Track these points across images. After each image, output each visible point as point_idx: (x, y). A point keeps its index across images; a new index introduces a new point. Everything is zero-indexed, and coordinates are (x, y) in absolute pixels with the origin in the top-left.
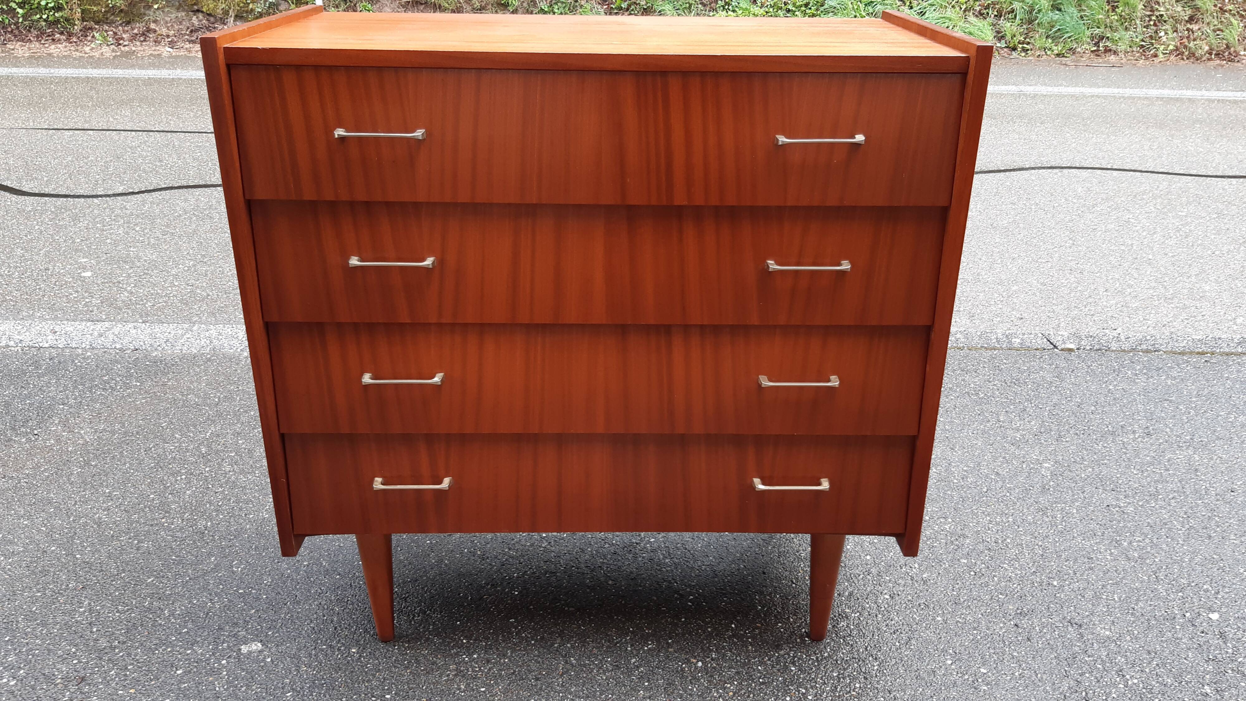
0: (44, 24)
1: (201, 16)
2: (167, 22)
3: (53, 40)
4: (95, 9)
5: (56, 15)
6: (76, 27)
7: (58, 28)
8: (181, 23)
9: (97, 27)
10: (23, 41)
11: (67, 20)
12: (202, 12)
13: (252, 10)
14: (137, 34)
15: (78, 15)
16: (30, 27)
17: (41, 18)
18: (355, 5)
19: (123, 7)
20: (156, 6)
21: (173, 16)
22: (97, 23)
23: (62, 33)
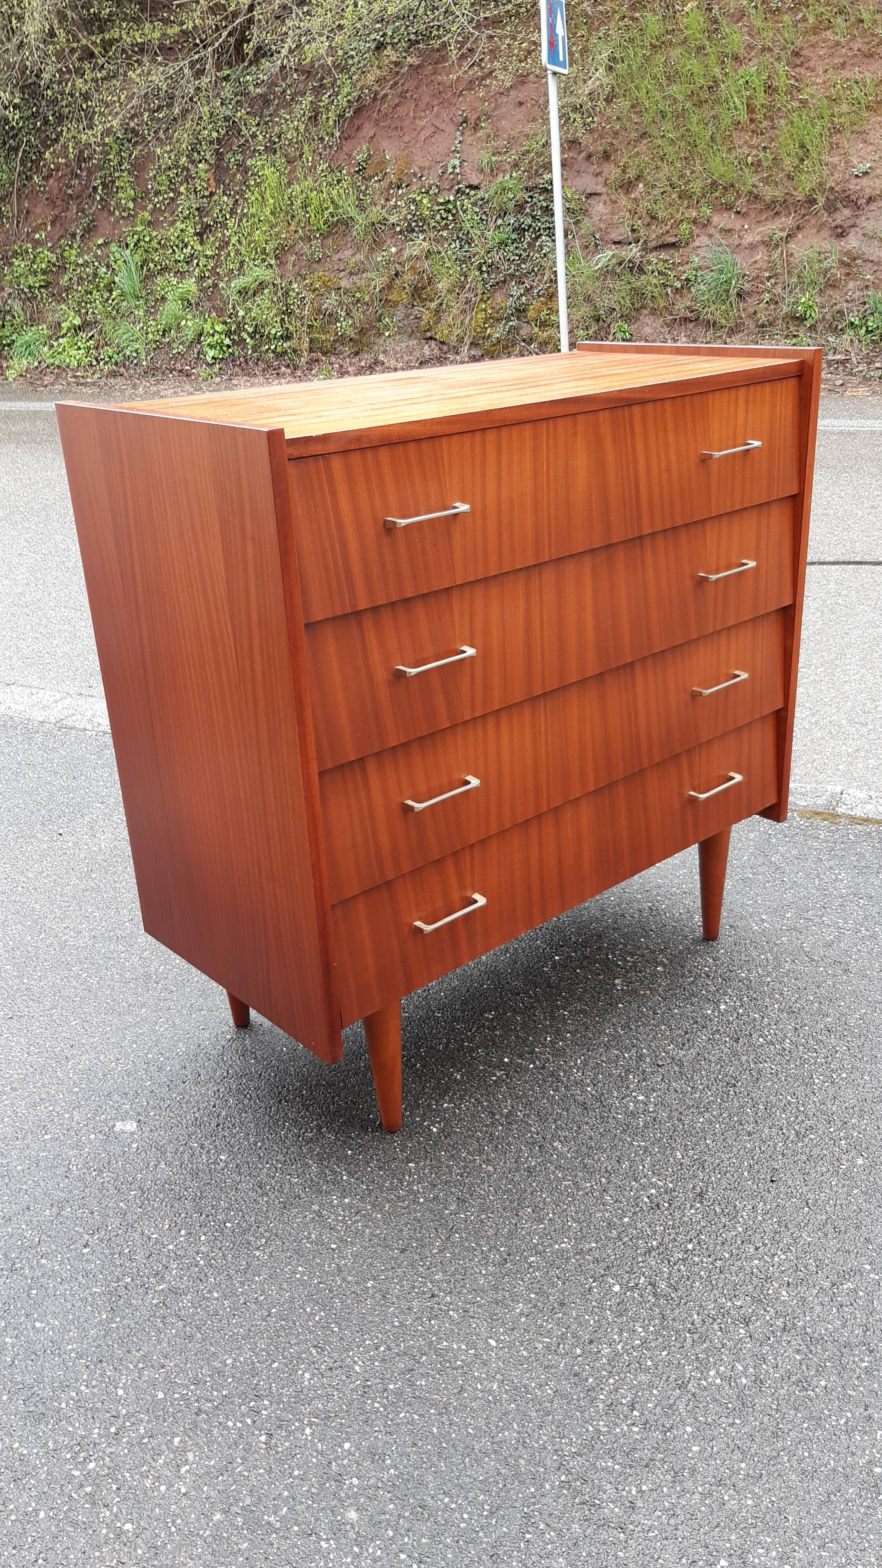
0: (272, 355)
1: (433, 343)
2: (396, 353)
3: (278, 374)
4: (324, 338)
5: (284, 345)
6: (302, 359)
7: (284, 360)
8: (411, 353)
9: (324, 358)
10: (249, 375)
11: (295, 351)
12: (435, 339)
13: (489, 336)
14: (363, 367)
15: (306, 345)
16: (258, 360)
17: (270, 348)
18: (609, 326)
19: (353, 335)
20: (387, 334)
21: (404, 345)
22: (325, 354)
23: (288, 366)
